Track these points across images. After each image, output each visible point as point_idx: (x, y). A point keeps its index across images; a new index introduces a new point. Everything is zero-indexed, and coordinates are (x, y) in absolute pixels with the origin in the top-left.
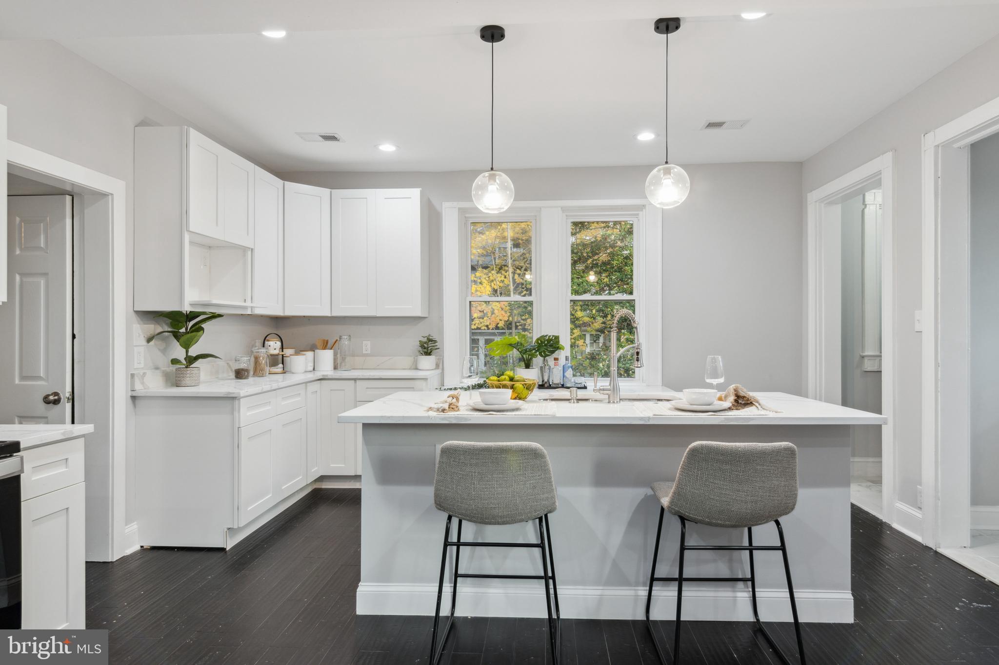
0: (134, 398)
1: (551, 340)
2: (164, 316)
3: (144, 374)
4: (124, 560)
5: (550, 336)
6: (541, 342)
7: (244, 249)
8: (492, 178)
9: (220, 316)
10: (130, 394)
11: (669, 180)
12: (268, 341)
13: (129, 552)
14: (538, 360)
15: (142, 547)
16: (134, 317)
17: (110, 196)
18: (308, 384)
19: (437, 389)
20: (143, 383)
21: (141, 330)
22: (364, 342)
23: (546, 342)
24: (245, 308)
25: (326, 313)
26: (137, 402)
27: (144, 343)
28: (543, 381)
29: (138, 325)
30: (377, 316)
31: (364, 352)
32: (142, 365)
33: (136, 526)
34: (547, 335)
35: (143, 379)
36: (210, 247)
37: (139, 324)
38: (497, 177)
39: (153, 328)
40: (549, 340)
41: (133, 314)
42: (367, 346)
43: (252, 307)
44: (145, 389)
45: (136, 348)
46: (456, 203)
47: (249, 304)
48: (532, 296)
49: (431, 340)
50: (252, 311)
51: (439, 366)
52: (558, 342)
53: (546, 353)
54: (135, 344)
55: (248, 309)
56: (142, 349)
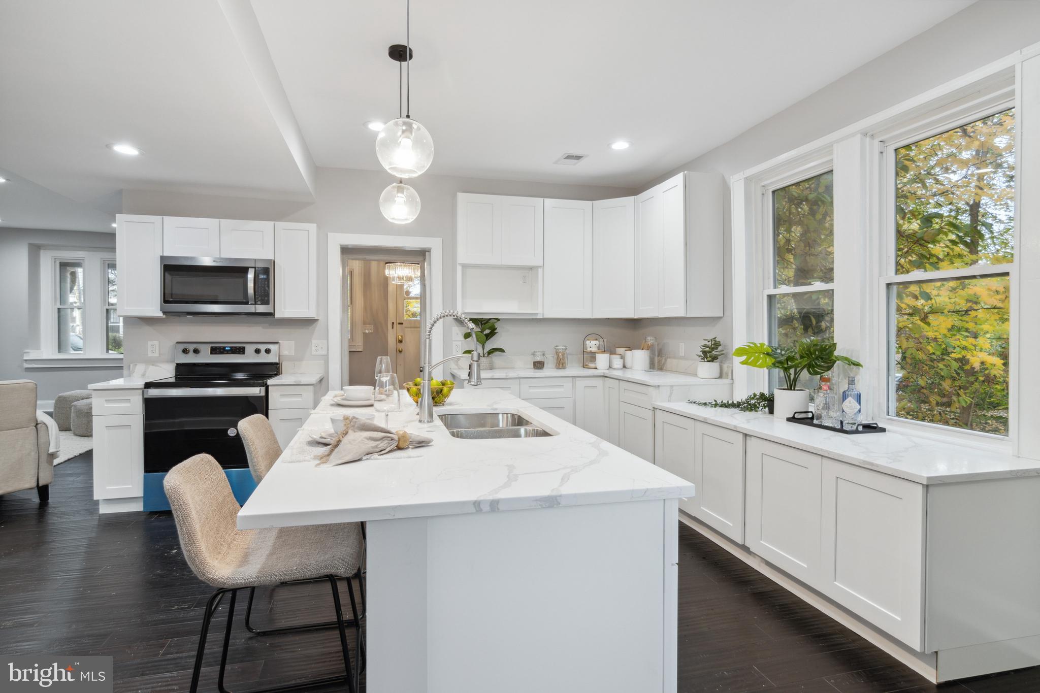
1: (825, 349)
9: (499, 320)
12: (588, 340)
17: (431, 250)
18: (578, 378)
24: (537, 314)
31: (681, 355)
40: (822, 350)
43: (543, 314)
45: (454, 342)
46: (742, 172)
47: (539, 311)
48: (833, 282)
49: (716, 345)
50: (543, 316)
51: (728, 376)
52: (831, 352)
53: (816, 369)
54: (454, 339)
55: (539, 315)
56: (459, 343)
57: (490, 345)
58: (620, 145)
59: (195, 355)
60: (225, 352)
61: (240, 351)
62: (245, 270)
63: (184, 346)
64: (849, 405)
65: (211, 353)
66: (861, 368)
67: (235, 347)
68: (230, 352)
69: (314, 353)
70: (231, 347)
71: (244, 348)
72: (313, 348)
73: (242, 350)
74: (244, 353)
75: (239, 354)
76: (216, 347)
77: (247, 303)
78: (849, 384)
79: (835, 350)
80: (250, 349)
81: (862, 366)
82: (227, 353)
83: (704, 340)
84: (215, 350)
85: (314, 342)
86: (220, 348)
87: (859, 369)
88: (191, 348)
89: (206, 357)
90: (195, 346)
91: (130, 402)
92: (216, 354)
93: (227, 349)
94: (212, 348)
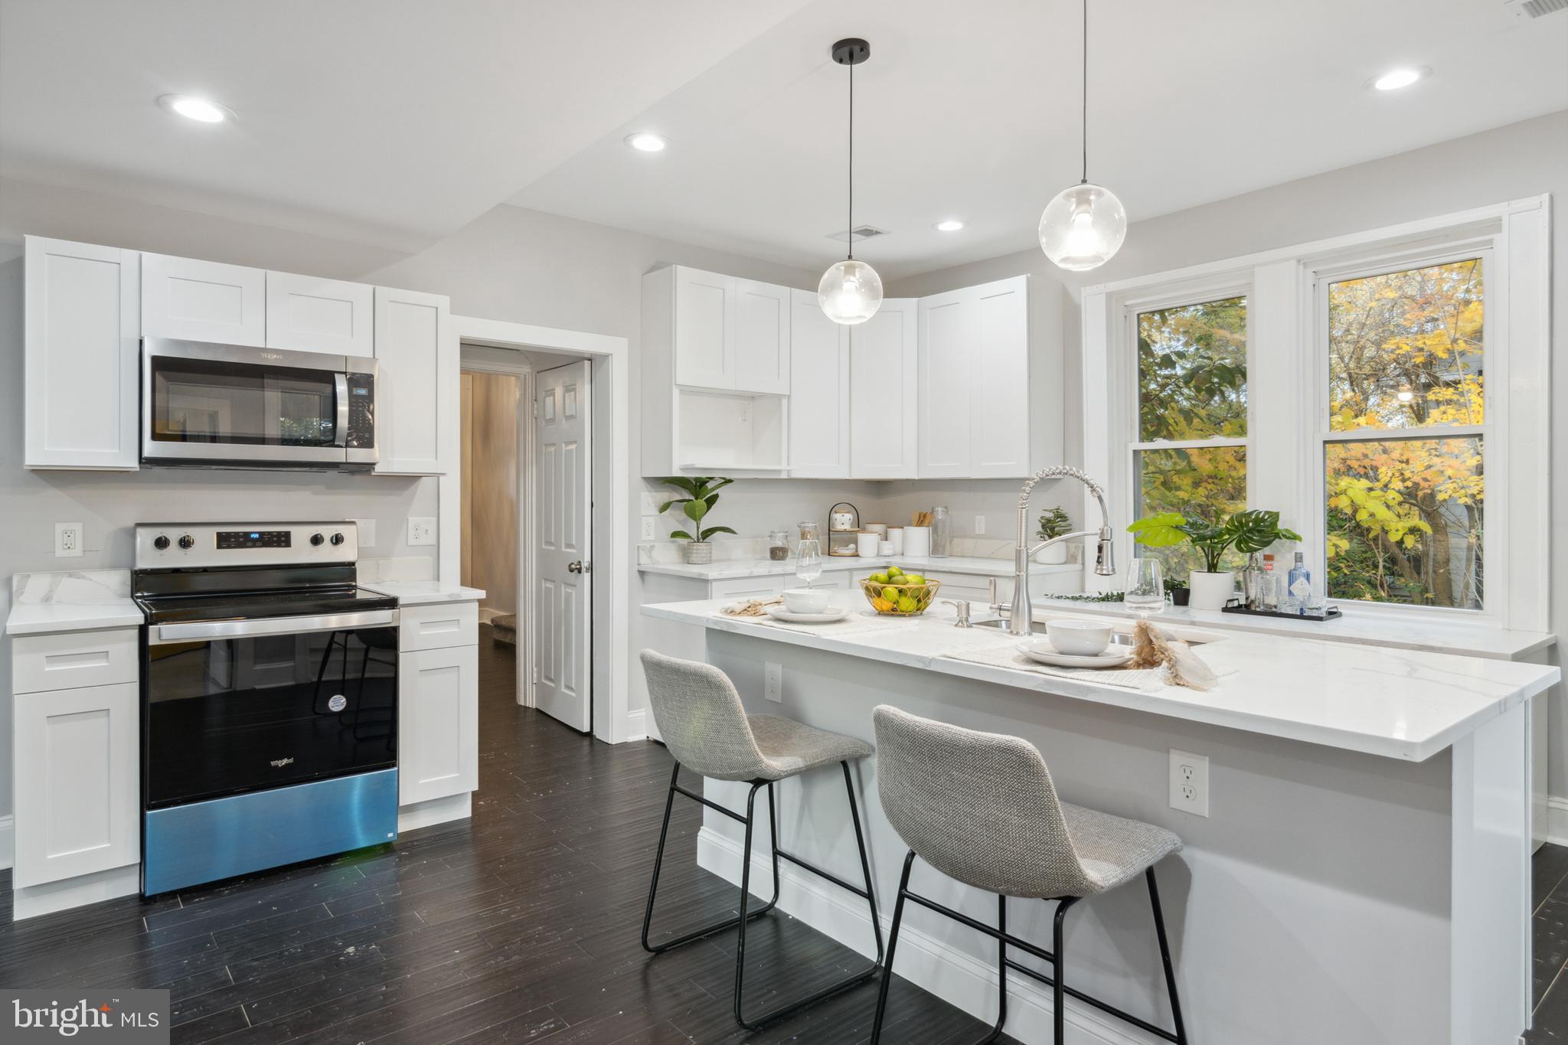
0: (642, 573)
1: (1263, 520)
2: (670, 483)
3: (652, 547)
4: (624, 746)
5: (1260, 513)
6: (1241, 523)
7: (779, 397)
8: (849, 270)
9: (730, 481)
10: (636, 568)
11: (1088, 215)
12: (836, 512)
13: (632, 738)
14: (1232, 556)
15: (648, 737)
16: (643, 484)
17: (610, 357)
18: (855, 573)
19: (1047, 595)
20: (650, 557)
21: (651, 499)
22: (978, 517)
23: (1251, 524)
24: (779, 471)
25: (913, 475)
26: (647, 578)
27: (657, 513)
28: (1247, 598)
29: (647, 493)
30: (973, 477)
31: (977, 532)
32: (652, 538)
33: (643, 714)
34: (1252, 513)
35: (651, 553)
36: (753, 397)
37: (649, 492)
38: (857, 270)
39: (665, 496)
40: (1258, 521)
41: (641, 479)
42: (981, 524)
43: (788, 471)
44: (653, 563)
45: (644, 518)
46: (1103, 285)
47: (784, 466)
48: (1246, 436)
49: (1061, 516)
50: (788, 475)
51: (1076, 559)
52: (1274, 524)
53: (1250, 545)
54: (643, 514)
55: (783, 473)
56: (652, 520)
57: (707, 522)
58: (950, 226)
59: (183, 551)
60: (249, 544)
61: (282, 540)
62: (328, 377)
63: (159, 532)
64: (1300, 586)
65: (219, 547)
66: (1298, 542)
67: (270, 533)
68: (258, 544)
69: (412, 541)
70: (261, 534)
71: (287, 535)
72: (411, 533)
73: (283, 539)
74: (288, 544)
75: (279, 546)
76: (228, 534)
77: (331, 443)
78: (1296, 561)
79: (1278, 520)
80: (300, 536)
81: (1300, 539)
82: (254, 546)
83: (1044, 510)
84: (225, 541)
85: (413, 520)
86: (237, 534)
87: (1295, 543)
88: (174, 535)
89: (206, 554)
90: (181, 532)
91: (107, 657)
92: (229, 547)
93: (252, 536)
94: (219, 534)
